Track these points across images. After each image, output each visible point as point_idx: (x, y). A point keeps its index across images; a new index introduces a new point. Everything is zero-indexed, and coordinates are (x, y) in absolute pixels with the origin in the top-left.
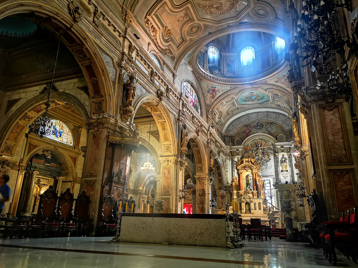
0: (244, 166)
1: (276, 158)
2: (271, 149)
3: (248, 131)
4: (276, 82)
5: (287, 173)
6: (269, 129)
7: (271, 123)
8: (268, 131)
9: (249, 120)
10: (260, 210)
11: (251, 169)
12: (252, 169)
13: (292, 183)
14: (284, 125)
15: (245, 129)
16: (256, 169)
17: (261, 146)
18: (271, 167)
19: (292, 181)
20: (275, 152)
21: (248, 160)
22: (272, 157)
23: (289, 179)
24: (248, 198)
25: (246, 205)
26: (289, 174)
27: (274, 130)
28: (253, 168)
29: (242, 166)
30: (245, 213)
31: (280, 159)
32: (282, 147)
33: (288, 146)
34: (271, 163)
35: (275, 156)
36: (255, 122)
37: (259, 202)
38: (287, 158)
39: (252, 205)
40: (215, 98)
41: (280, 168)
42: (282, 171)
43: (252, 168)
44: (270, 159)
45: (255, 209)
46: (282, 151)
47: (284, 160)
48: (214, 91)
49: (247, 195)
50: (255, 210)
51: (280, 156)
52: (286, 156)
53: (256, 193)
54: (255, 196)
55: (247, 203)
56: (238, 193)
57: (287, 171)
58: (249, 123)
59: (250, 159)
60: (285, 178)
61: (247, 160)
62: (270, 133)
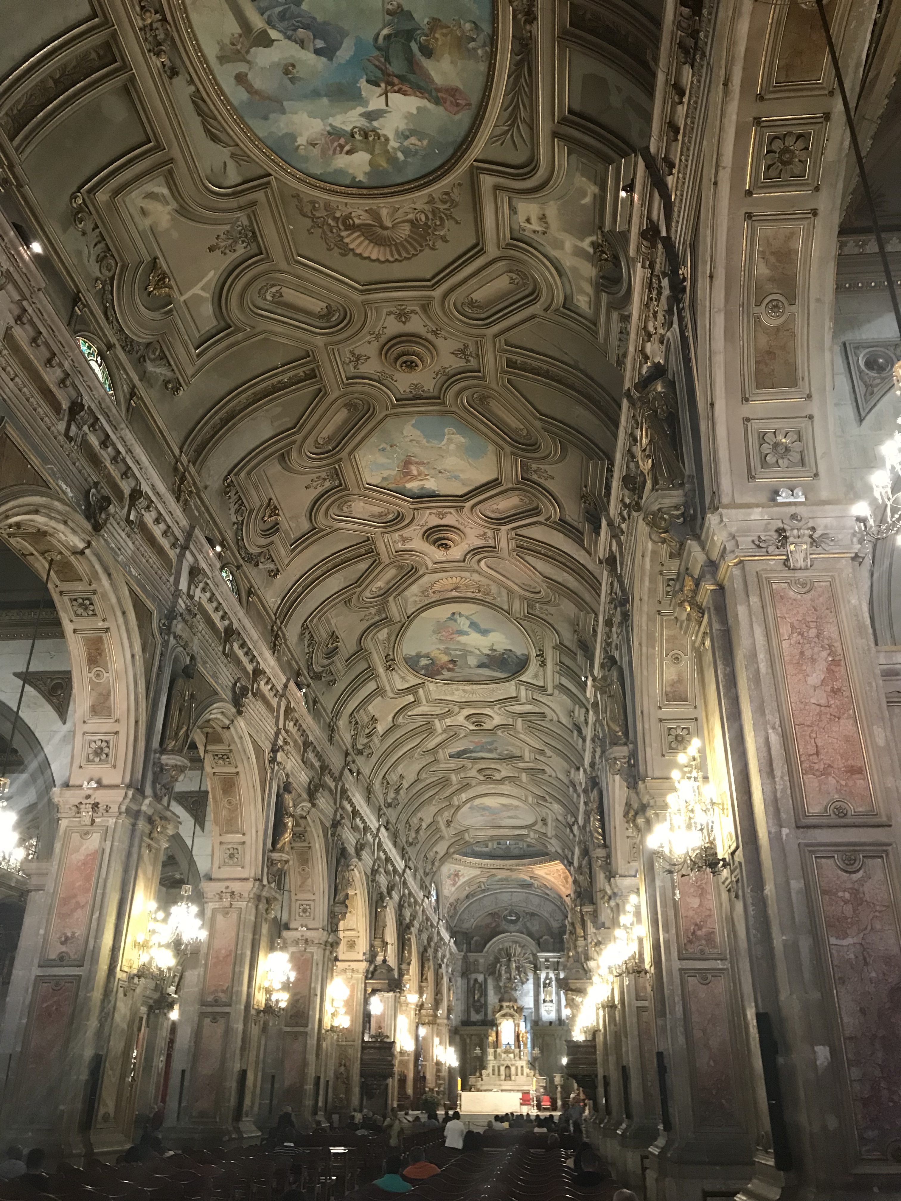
0: (505, 1014)
1: (537, 979)
2: (530, 962)
3: (494, 925)
4: (547, 874)
5: (551, 1004)
6: (528, 924)
7: (533, 915)
8: (527, 928)
9: (496, 905)
10: (522, 1076)
11: (512, 1018)
12: (514, 1018)
13: (557, 1022)
14: (551, 920)
15: (489, 920)
16: (519, 1018)
17: (515, 955)
18: (528, 992)
19: (558, 1020)
20: (536, 968)
22: (531, 976)
23: (553, 1016)
25: (505, 1069)
26: (553, 1007)
27: (535, 927)
28: (515, 1016)
29: (502, 1014)
30: (505, 1080)
31: (542, 980)
32: (547, 960)
33: (556, 960)
34: (530, 986)
35: (535, 973)
36: (506, 910)
37: (522, 1065)
38: (554, 979)
39: (513, 1069)
40: (456, 886)
41: (542, 996)
42: (545, 1001)
44: (528, 980)
46: (547, 968)
47: (548, 981)
48: (457, 875)
49: (507, 1056)
51: (543, 976)
52: (552, 975)
55: (508, 1067)
56: (495, 1051)
57: (551, 1001)
58: (496, 910)
59: (512, 1004)
60: (548, 1012)
61: (508, 1004)
62: (530, 935)
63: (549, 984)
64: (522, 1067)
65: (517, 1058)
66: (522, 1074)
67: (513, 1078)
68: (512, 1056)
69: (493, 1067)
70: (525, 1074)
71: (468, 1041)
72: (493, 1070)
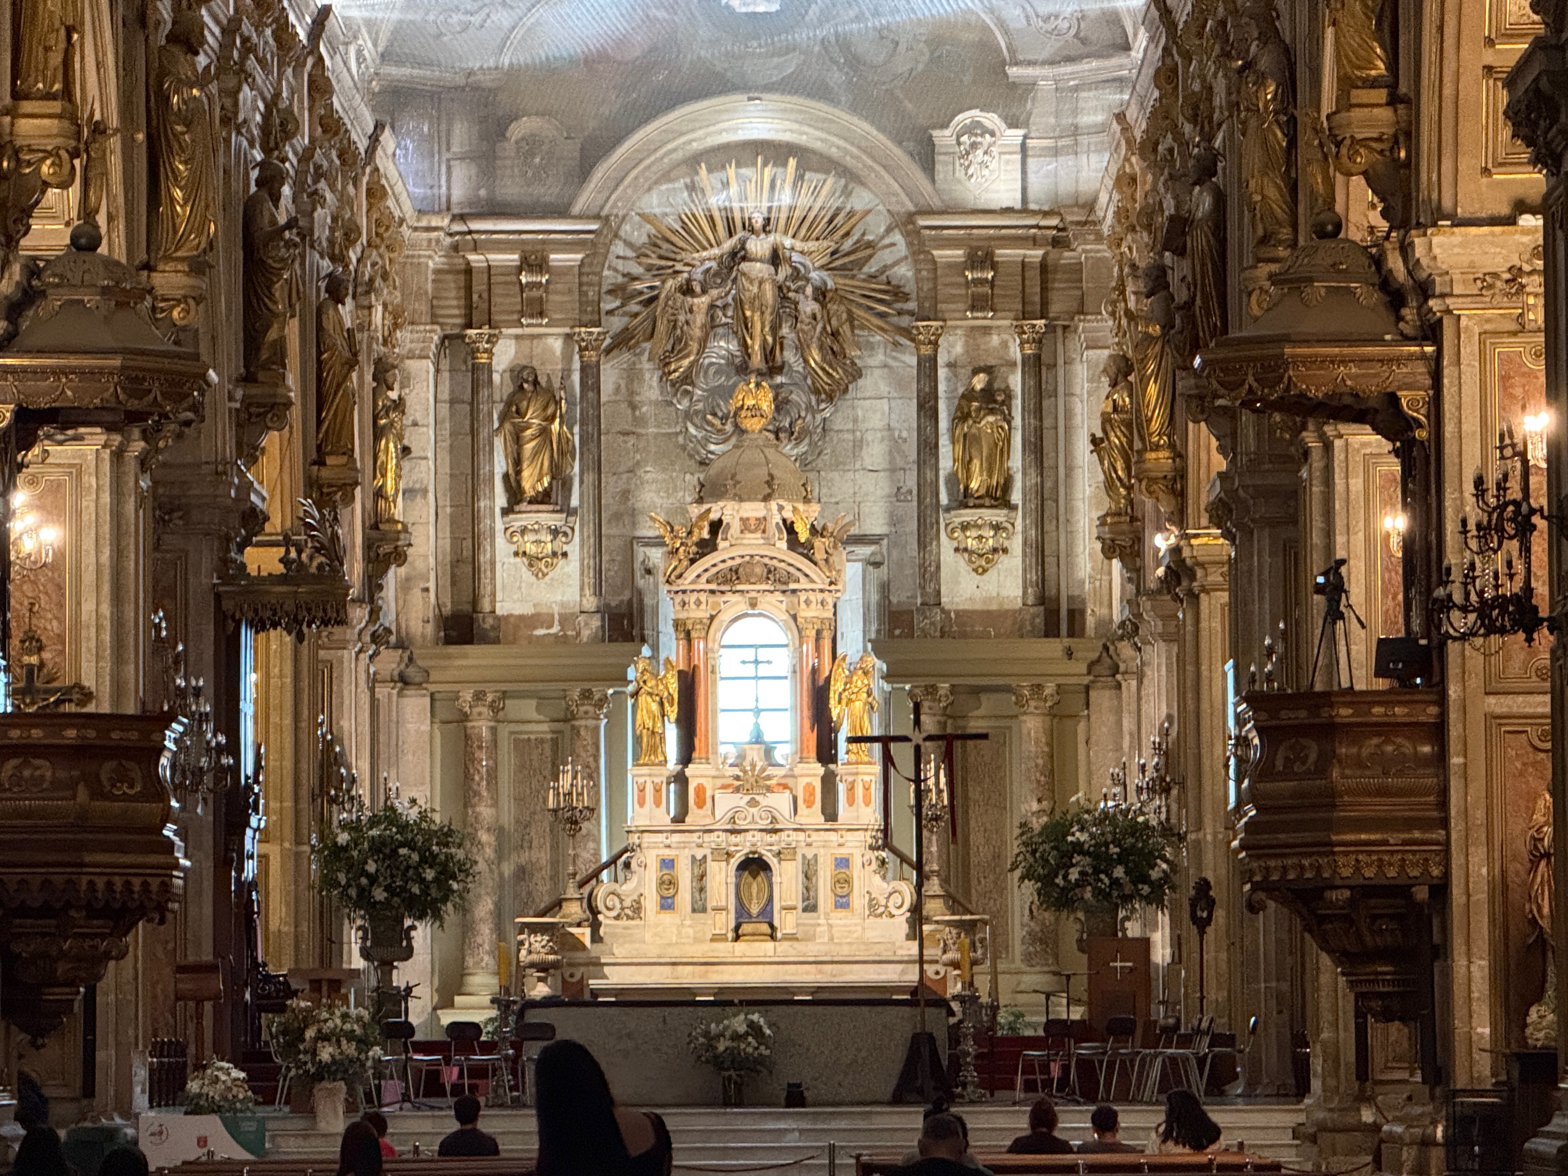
0: (735, 571)
5: (998, 515)
10: (842, 913)
11: (784, 592)
12: (794, 591)
16: (822, 591)
19: (1042, 599)
21: (761, 514)
22: (874, 353)
23: (1007, 580)
24: (765, 824)
25: (738, 877)
28: (804, 584)
29: (722, 566)
30: (737, 938)
32: (978, 255)
33: (1034, 254)
37: (842, 852)
38: (1017, 366)
39: (788, 879)
41: (944, 469)
42: (958, 497)
43: (792, 586)
45: (811, 907)
46: (978, 304)
47: (978, 382)
49: (753, 803)
50: (805, 910)
52: (1006, 348)
53: (817, 784)
54: (809, 804)
55: (753, 866)
56: (677, 779)
57: (1000, 498)
59: (781, 508)
61: (753, 509)
63: (988, 394)
64: (843, 863)
65: (813, 816)
66: (842, 903)
67: (786, 922)
68: (781, 802)
69: (668, 864)
70: (858, 901)
71: (482, 726)
72: (667, 884)
